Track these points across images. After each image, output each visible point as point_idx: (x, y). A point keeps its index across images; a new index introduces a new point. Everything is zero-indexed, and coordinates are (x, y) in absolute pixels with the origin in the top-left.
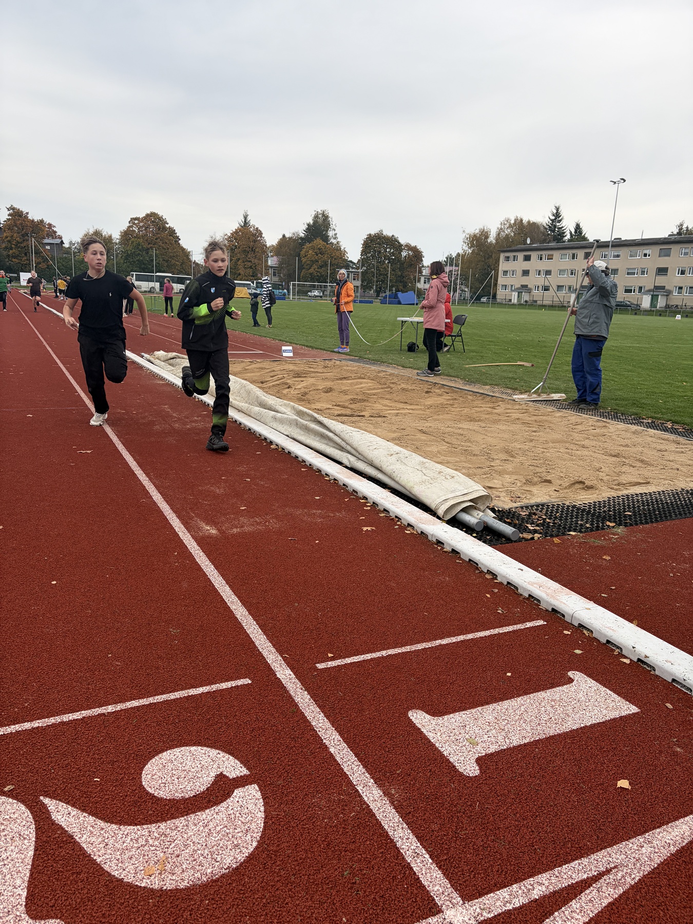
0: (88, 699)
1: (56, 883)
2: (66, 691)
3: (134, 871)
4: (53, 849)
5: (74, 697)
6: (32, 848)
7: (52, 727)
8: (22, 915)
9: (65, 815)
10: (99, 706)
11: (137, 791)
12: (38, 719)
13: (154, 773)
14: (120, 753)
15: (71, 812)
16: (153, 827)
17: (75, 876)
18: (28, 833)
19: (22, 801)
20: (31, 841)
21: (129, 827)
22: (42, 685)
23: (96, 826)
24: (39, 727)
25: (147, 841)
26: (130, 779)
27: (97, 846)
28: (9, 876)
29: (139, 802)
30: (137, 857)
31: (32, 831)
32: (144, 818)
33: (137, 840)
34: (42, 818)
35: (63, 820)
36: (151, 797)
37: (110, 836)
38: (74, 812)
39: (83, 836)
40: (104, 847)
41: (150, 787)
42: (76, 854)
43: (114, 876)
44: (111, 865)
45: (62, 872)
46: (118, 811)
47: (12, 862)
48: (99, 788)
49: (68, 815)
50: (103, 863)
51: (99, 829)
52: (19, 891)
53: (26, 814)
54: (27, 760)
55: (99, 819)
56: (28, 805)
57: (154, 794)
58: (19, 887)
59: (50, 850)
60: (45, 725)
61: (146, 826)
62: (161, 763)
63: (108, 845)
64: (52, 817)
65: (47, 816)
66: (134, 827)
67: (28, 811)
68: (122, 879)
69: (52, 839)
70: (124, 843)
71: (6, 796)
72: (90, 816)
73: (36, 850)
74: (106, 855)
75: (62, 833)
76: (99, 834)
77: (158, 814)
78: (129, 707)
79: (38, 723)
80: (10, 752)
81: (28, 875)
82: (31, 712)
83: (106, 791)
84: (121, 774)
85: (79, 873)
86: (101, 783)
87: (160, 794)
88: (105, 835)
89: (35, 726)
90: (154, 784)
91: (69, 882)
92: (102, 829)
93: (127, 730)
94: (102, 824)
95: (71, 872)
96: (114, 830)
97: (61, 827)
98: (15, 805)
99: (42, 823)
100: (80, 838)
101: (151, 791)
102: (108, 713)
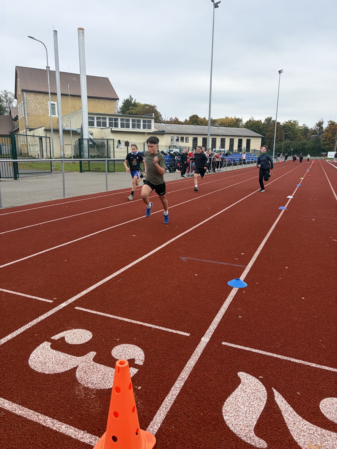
0: (304, 356)
1: (269, 426)
2: (295, 348)
3: (304, 442)
4: (271, 412)
5: (298, 352)
6: (263, 407)
7: (285, 361)
8: (252, 431)
9: (280, 401)
10: (309, 362)
11: (316, 408)
12: (280, 355)
13: (327, 404)
14: (313, 387)
15: (284, 401)
16: (319, 429)
17: (277, 428)
18: (264, 400)
19: (265, 385)
20: (263, 403)
21: (307, 422)
22: (286, 341)
23: (293, 413)
24: (280, 358)
25: (314, 433)
26: (314, 401)
27: (290, 421)
28: (251, 412)
29: (315, 413)
30: (307, 437)
31: (265, 400)
32: (316, 422)
33: (309, 430)
34: (271, 397)
35: (279, 402)
36: (322, 415)
37: (297, 421)
38: (285, 402)
39: (285, 414)
40: (293, 424)
41: (323, 410)
42: (280, 420)
43: (294, 439)
44: (294, 433)
45: (272, 423)
46: (304, 412)
47: (254, 408)
48: (299, 397)
49: (282, 402)
50: (291, 430)
51: (293, 415)
52: (253, 420)
53: (265, 391)
54: (271, 369)
55: (295, 411)
56: (267, 388)
57: (324, 414)
58: (254, 419)
59: (270, 412)
60: (282, 359)
61: (316, 426)
62: (332, 402)
63: (295, 424)
64: (275, 398)
65: (273, 397)
66: (310, 423)
67: (266, 391)
68: (297, 442)
69: (272, 408)
70: (303, 427)
71: (259, 380)
72: (291, 407)
73: (265, 408)
74: (293, 428)
75: (277, 408)
76: (293, 417)
77: (323, 424)
78: (323, 368)
79: (280, 356)
80: (265, 363)
81: (259, 416)
82: (278, 350)
83: (301, 401)
84: (310, 397)
85: (280, 429)
86: (300, 396)
87: (327, 416)
88: (295, 419)
89: (278, 357)
90: (325, 410)
91: (274, 429)
92: (295, 416)
93: (319, 379)
94: (296, 414)
95: (276, 426)
96: (300, 419)
97: (277, 405)
98: (261, 385)
99: (270, 399)
100: (284, 414)
101: (323, 412)
102: (312, 366)
